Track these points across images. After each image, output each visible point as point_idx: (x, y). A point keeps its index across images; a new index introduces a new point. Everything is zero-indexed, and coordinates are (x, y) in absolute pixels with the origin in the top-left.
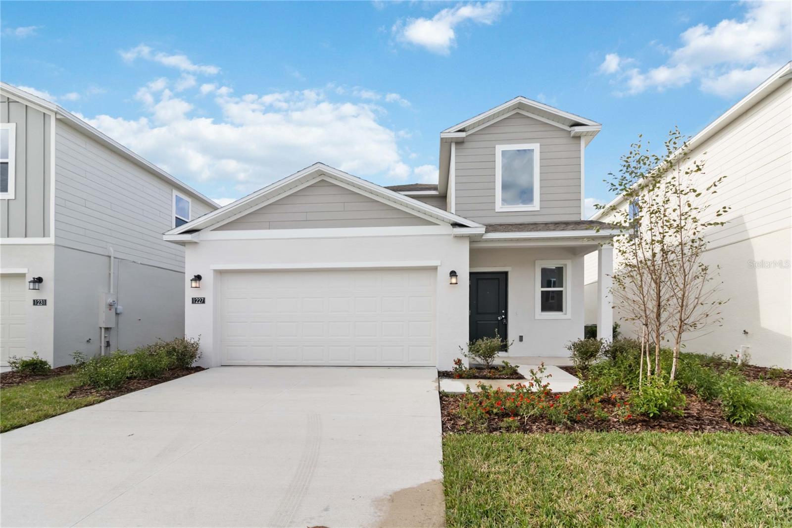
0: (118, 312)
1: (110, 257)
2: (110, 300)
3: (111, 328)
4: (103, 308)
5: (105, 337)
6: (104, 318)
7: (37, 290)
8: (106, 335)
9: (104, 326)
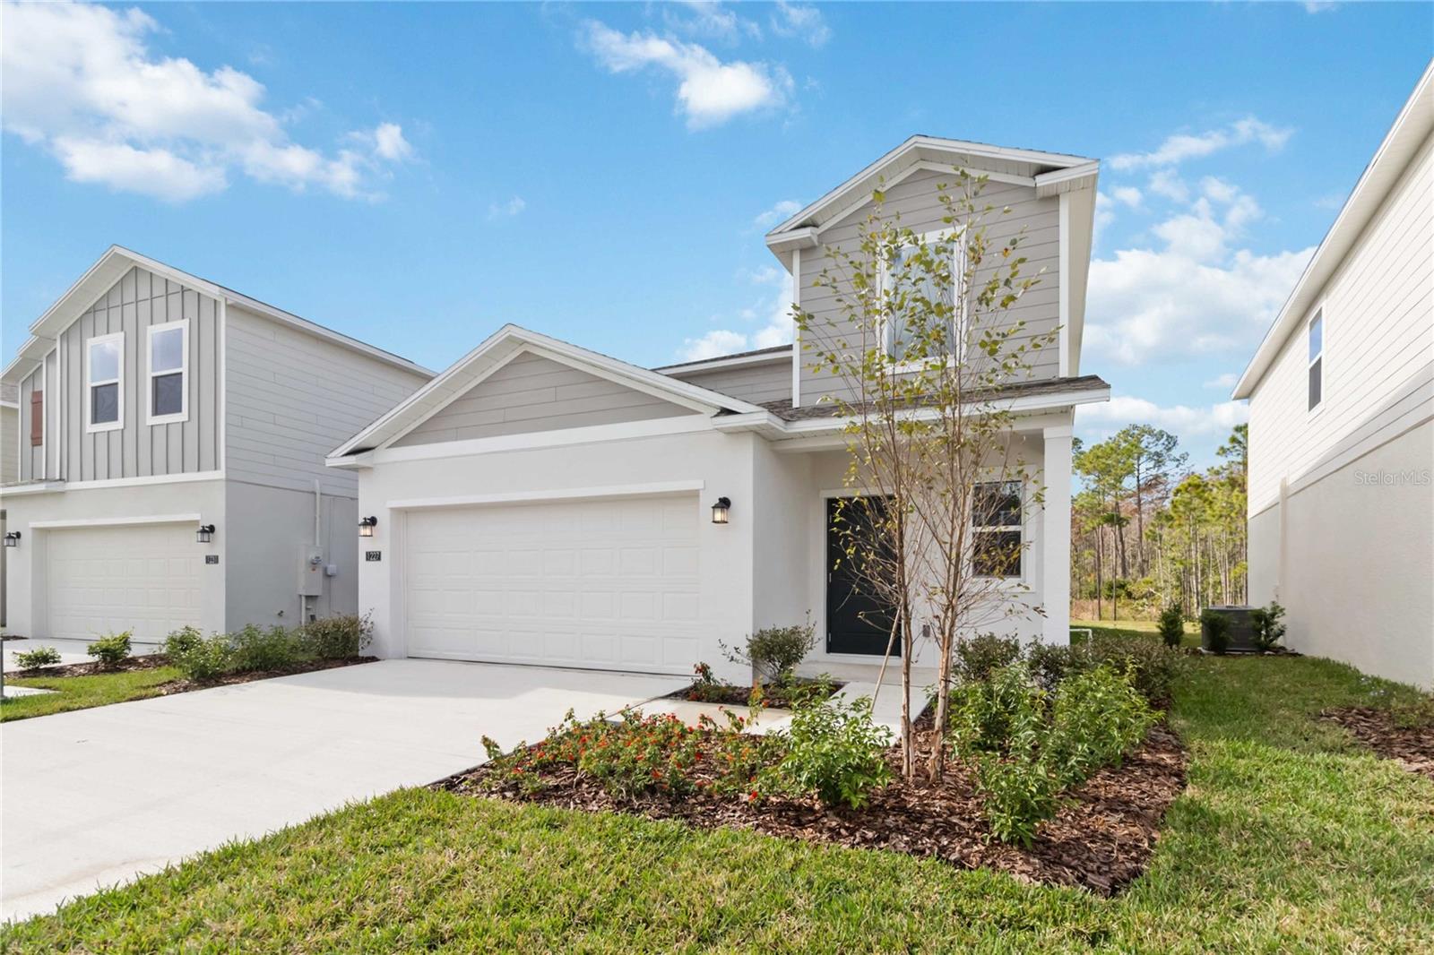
0: (329, 573)
1: (315, 494)
2: (312, 556)
3: (316, 597)
4: (302, 568)
5: (307, 609)
6: (306, 583)
7: (206, 544)
8: (309, 607)
9: (304, 593)
